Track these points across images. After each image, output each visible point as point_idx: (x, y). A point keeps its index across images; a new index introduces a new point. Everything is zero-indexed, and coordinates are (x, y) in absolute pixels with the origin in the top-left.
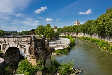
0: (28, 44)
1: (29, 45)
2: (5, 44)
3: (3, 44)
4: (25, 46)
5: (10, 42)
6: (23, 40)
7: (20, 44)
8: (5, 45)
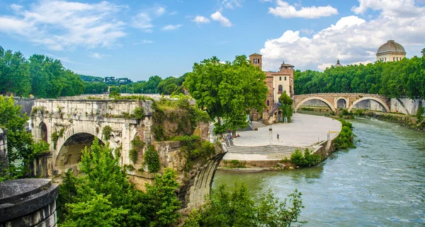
0: (131, 125)
1: (134, 131)
2: (60, 121)
3: (54, 121)
4: (120, 134)
5: (77, 118)
6: (115, 113)
7: (107, 124)
8: (61, 125)
